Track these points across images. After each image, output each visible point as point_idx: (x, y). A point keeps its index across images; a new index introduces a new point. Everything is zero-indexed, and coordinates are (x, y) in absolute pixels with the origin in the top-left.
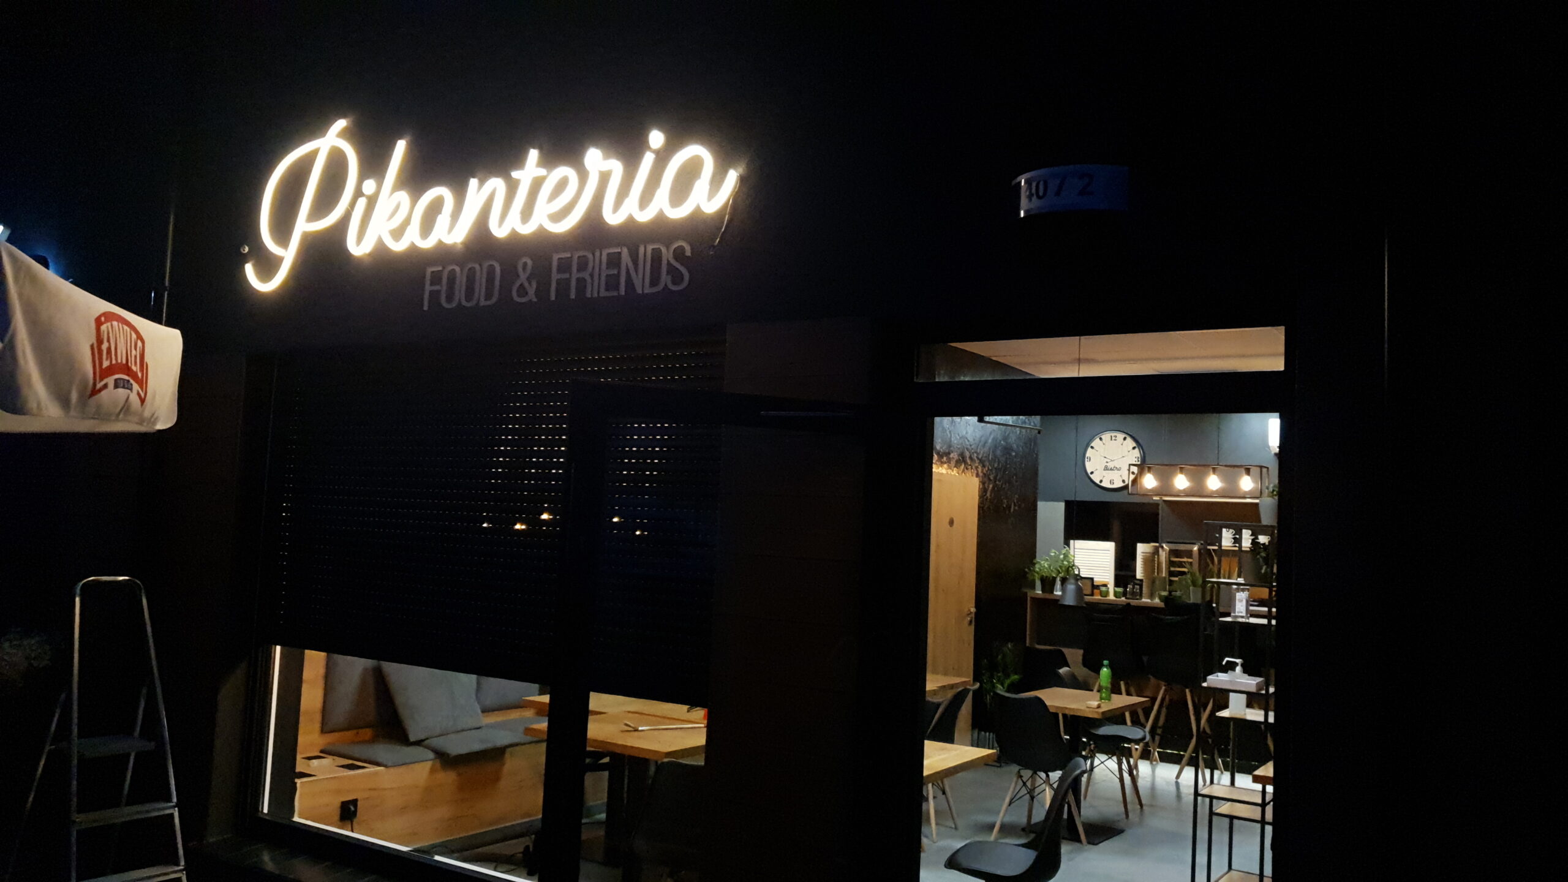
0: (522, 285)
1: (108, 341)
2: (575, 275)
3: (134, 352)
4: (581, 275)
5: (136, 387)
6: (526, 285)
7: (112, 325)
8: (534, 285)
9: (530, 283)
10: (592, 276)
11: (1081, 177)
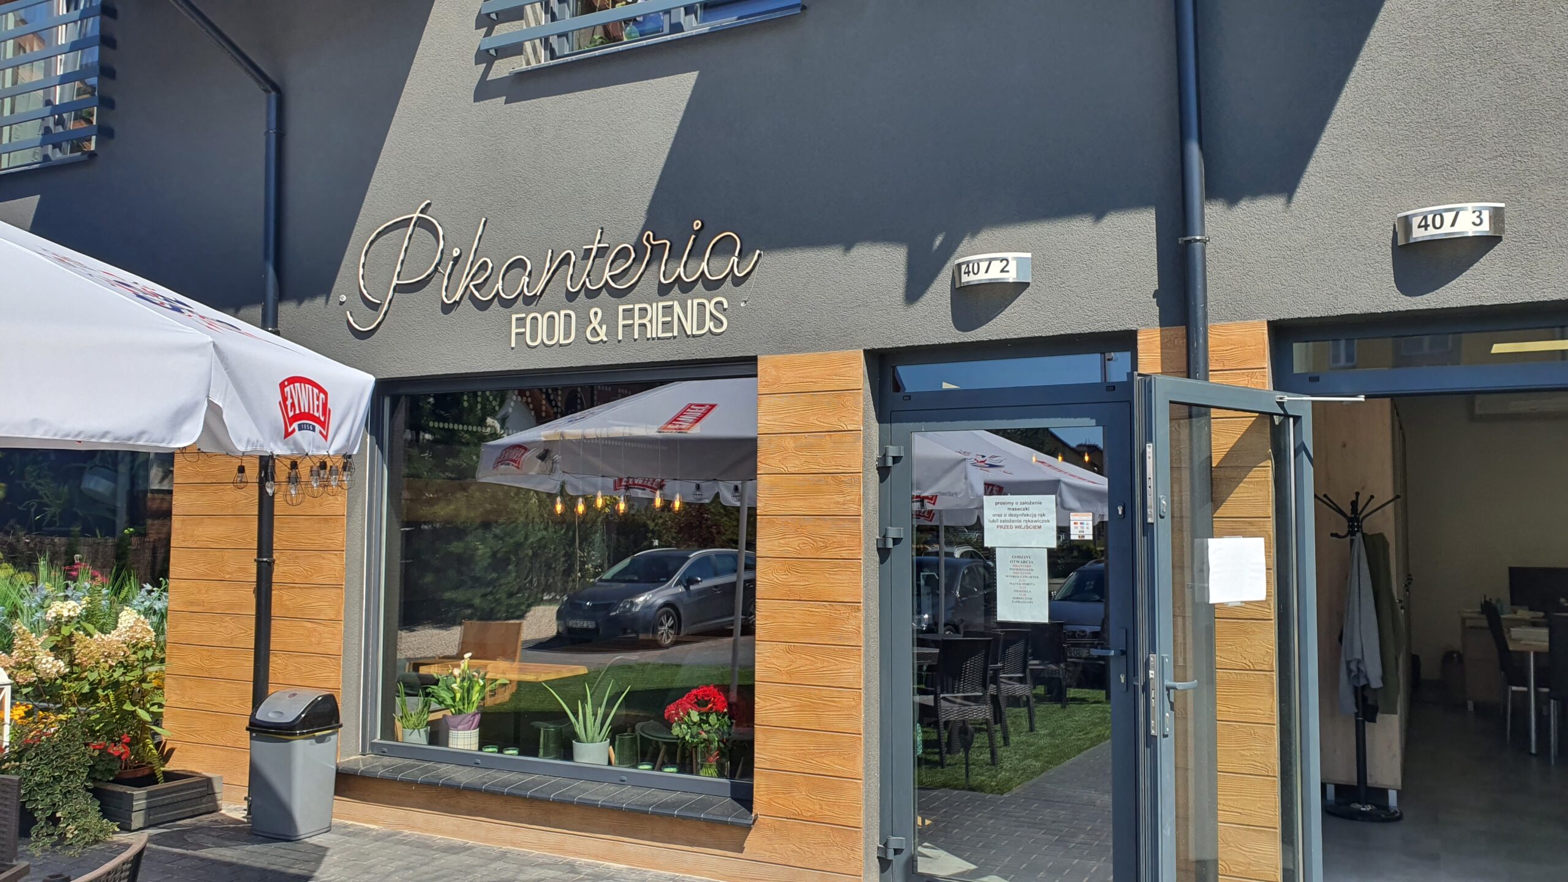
0: (594, 328)
1: (292, 397)
2: (637, 322)
3: (316, 403)
4: (642, 321)
5: (318, 427)
6: (598, 328)
7: (294, 387)
8: (604, 327)
9: (601, 327)
10: (651, 321)
11: (1001, 261)
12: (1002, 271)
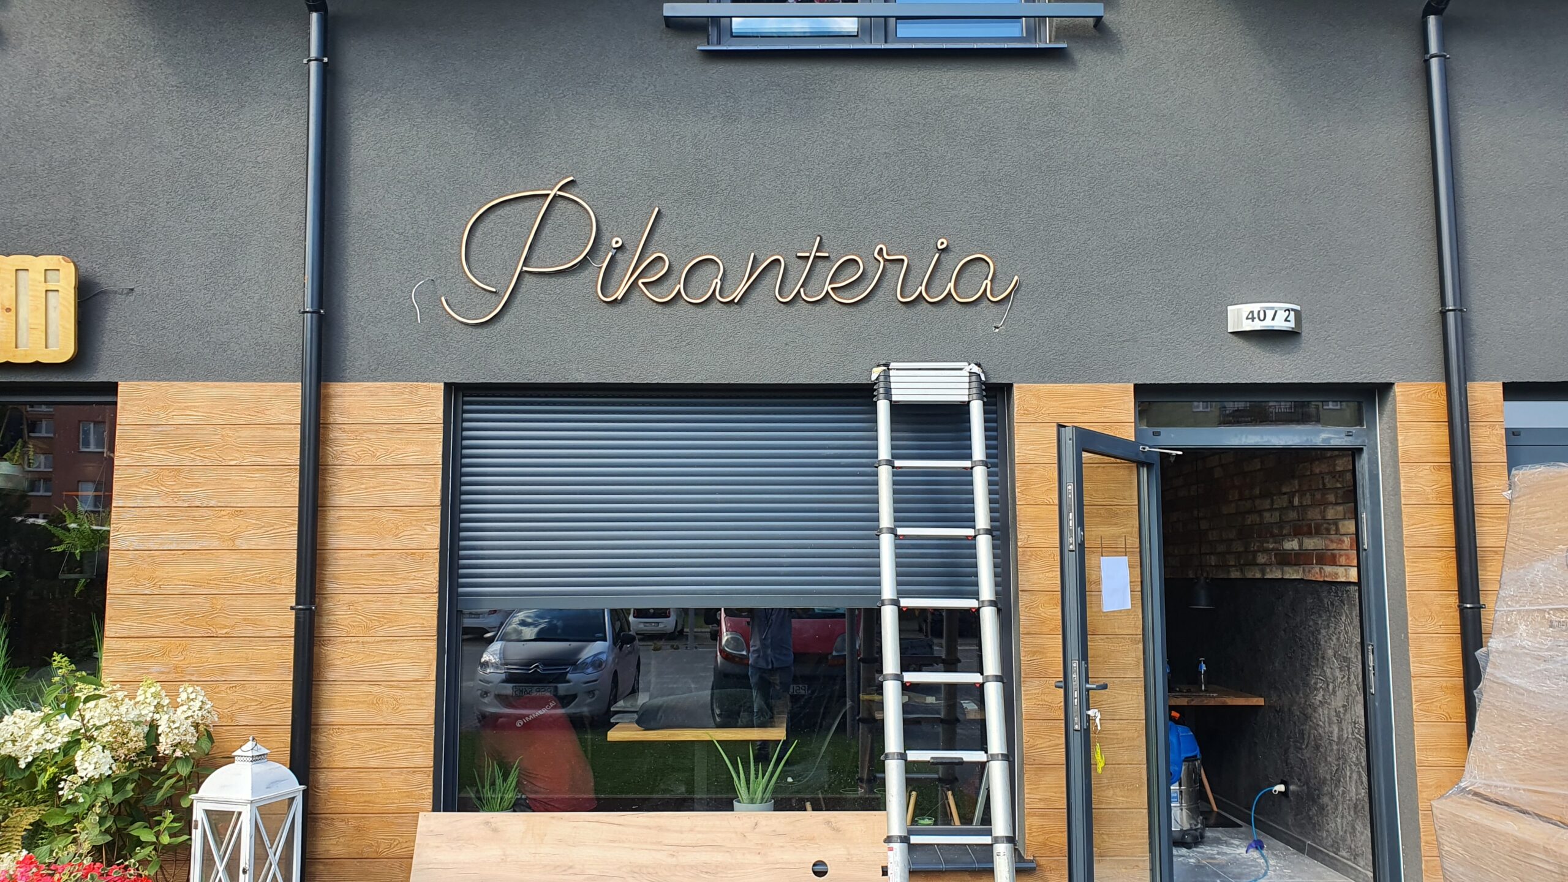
11: (1285, 311)
12: (1286, 320)
